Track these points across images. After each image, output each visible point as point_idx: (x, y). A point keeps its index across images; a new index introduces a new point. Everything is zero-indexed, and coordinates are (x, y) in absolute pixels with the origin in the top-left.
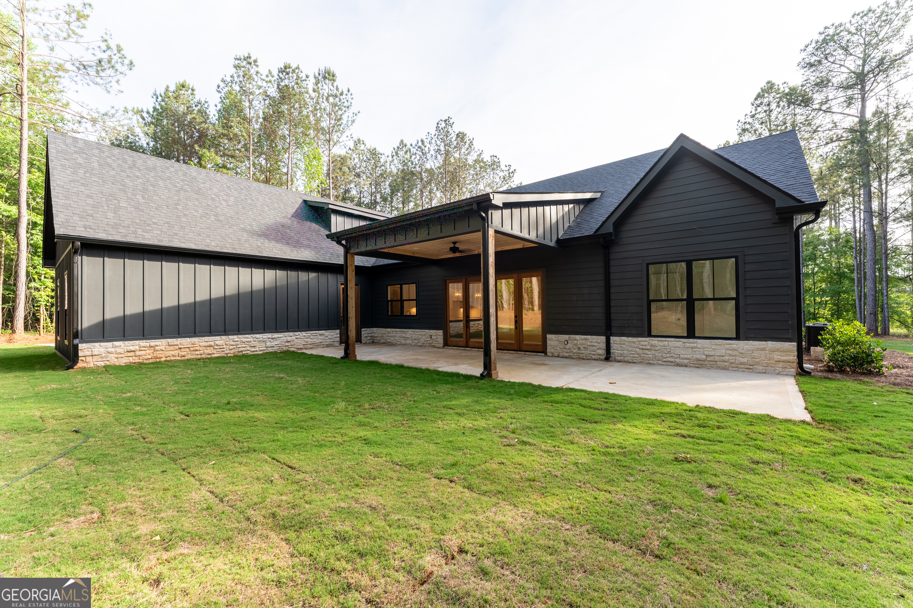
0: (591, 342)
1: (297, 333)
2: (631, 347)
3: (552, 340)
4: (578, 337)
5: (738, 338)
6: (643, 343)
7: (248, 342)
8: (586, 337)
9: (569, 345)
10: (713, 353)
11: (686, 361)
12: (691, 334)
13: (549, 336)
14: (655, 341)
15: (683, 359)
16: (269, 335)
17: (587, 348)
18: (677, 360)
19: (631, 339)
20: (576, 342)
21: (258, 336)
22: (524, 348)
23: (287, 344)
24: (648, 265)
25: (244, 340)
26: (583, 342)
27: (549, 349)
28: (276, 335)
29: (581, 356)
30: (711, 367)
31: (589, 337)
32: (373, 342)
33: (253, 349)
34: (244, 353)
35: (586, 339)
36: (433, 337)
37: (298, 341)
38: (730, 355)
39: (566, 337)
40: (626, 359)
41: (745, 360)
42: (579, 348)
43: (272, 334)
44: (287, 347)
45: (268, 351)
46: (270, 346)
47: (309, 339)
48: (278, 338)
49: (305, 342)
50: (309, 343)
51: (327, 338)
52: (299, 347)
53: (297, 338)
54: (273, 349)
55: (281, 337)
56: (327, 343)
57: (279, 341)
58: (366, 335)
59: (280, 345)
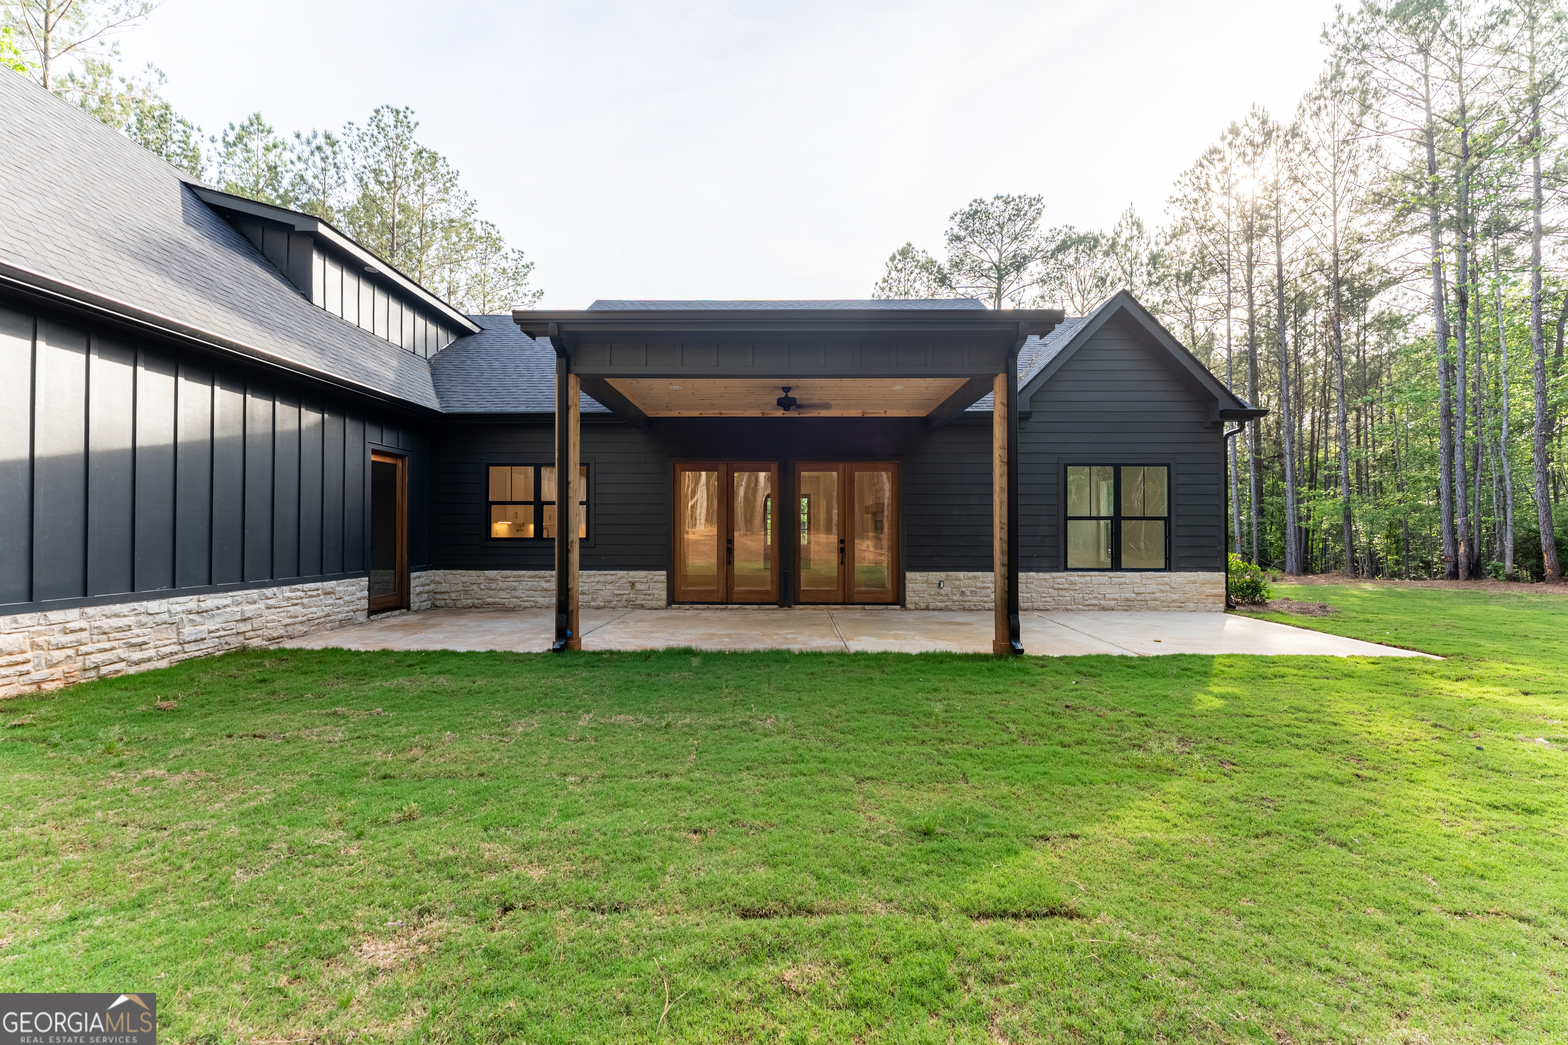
0: (983, 582)
1: (268, 592)
2: (1041, 587)
3: (915, 581)
4: (961, 574)
5: (1168, 568)
6: (1059, 580)
7: (120, 629)
8: (976, 574)
9: (946, 589)
10: (1142, 590)
11: (1113, 603)
12: (1116, 565)
13: (909, 575)
14: (1074, 577)
15: (1110, 599)
16: (190, 602)
17: (976, 593)
18: (1102, 602)
19: (1042, 575)
20: (957, 583)
21: (153, 606)
22: (857, 597)
23: (243, 627)
24: (1066, 466)
25: (106, 623)
26: (970, 581)
27: (910, 598)
28: (211, 601)
29: (967, 605)
30: (1140, 609)
31: (980, 573)
32: (434, 607)
33: (136, 655)
34: (104, 670)
35: (975, 578)
36: (638, 586)
37: (271, 615)
38: (1162, 591)
39: (942, 575)
40: (1036, 605)
41: (1176, 597)
42: (963, 593)
43: (202, 597)
44: (241, 638)
45: (185, 656)
46: (193, 638)
47: (298, 608)
48: (218, 608)
49: (291, 617)
50: (300, 619)
51: (341, 602)
52: (275, 634)
53: (268, 607)
54: (202, 647)
55: (225, 607)
56: (340, 617)
57: (218, 619)
58: (418, 589)
59: (222, 633)
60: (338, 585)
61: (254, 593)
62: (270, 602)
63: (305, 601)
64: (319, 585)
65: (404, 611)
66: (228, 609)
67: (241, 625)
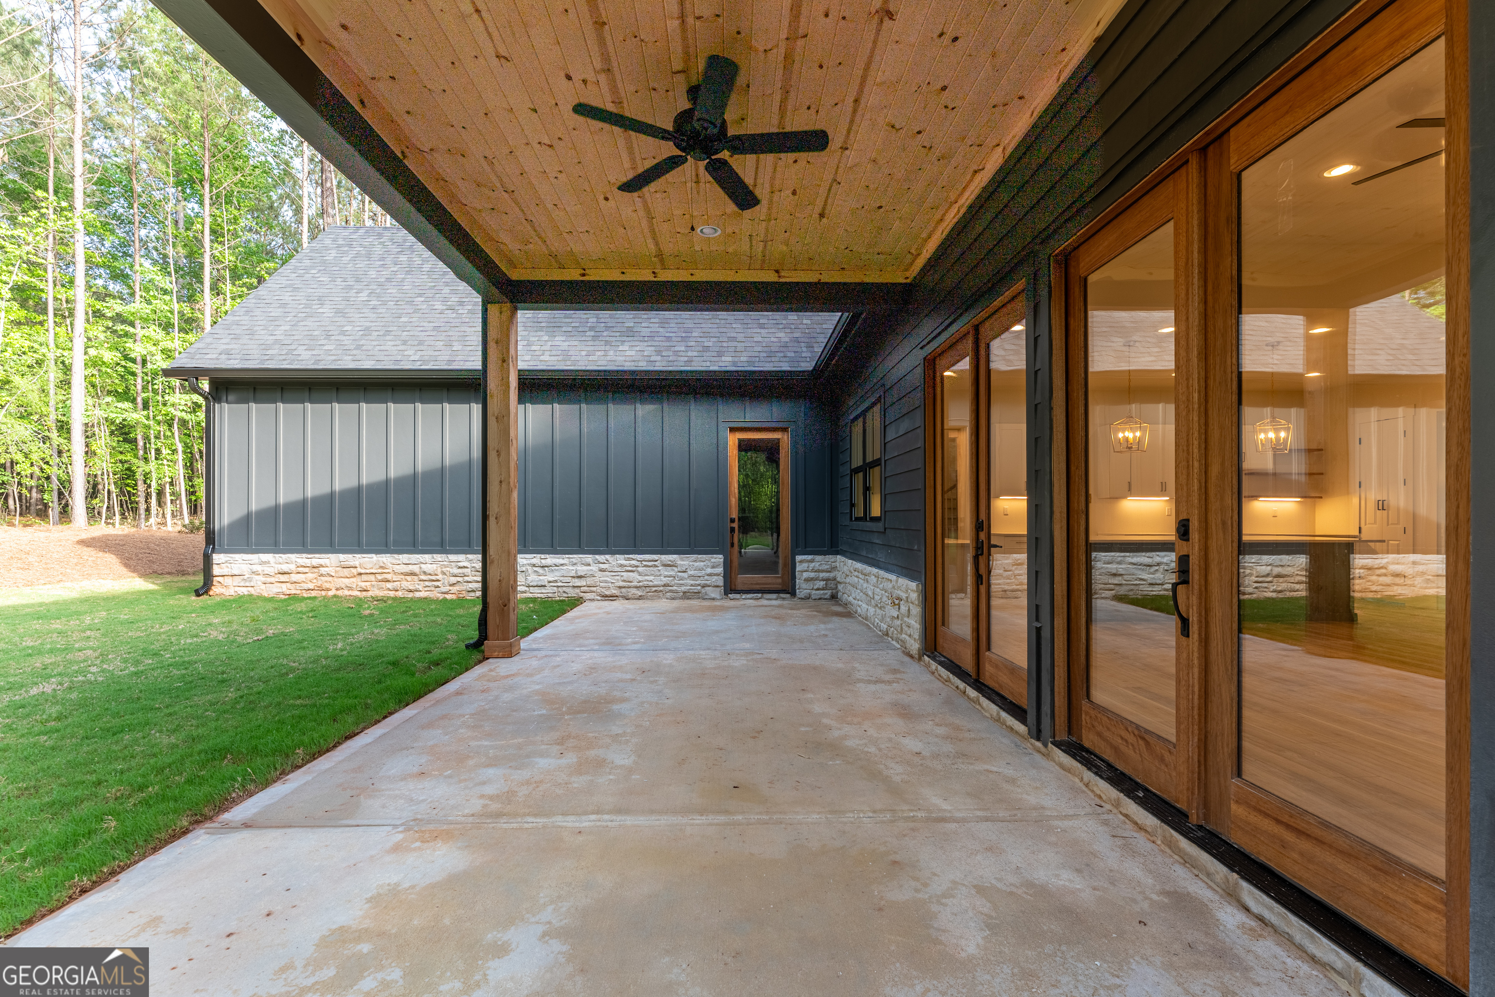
28: (551, 560)
32: (831, 597)
37: (606, 577)
43: (543, 556)
44: (577, 590)
45: (531, 595)
46: (535, 584)
47: (635, 575)
48: (556, 566)
49: (624, 581)
50: (635, 584)
51: (685, 575)
52: (607, 593)
53: (601, 570)
54: (544, 591)
55: (562, 565)
56: (683, 588)
57: (557, 574)
58: (805, 575)
59: (560, 584)
60: (682, 560)
61: (589, 558)
62: (602, 566)
63: (639, 569)
64: (655, 557)
65: (788, 595)
66: (565, 567)
67: (576, 580)
